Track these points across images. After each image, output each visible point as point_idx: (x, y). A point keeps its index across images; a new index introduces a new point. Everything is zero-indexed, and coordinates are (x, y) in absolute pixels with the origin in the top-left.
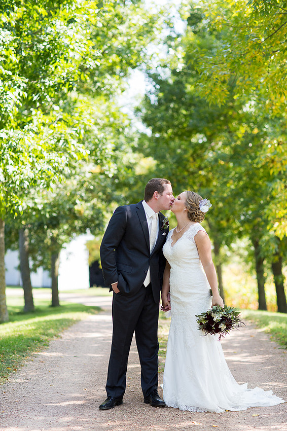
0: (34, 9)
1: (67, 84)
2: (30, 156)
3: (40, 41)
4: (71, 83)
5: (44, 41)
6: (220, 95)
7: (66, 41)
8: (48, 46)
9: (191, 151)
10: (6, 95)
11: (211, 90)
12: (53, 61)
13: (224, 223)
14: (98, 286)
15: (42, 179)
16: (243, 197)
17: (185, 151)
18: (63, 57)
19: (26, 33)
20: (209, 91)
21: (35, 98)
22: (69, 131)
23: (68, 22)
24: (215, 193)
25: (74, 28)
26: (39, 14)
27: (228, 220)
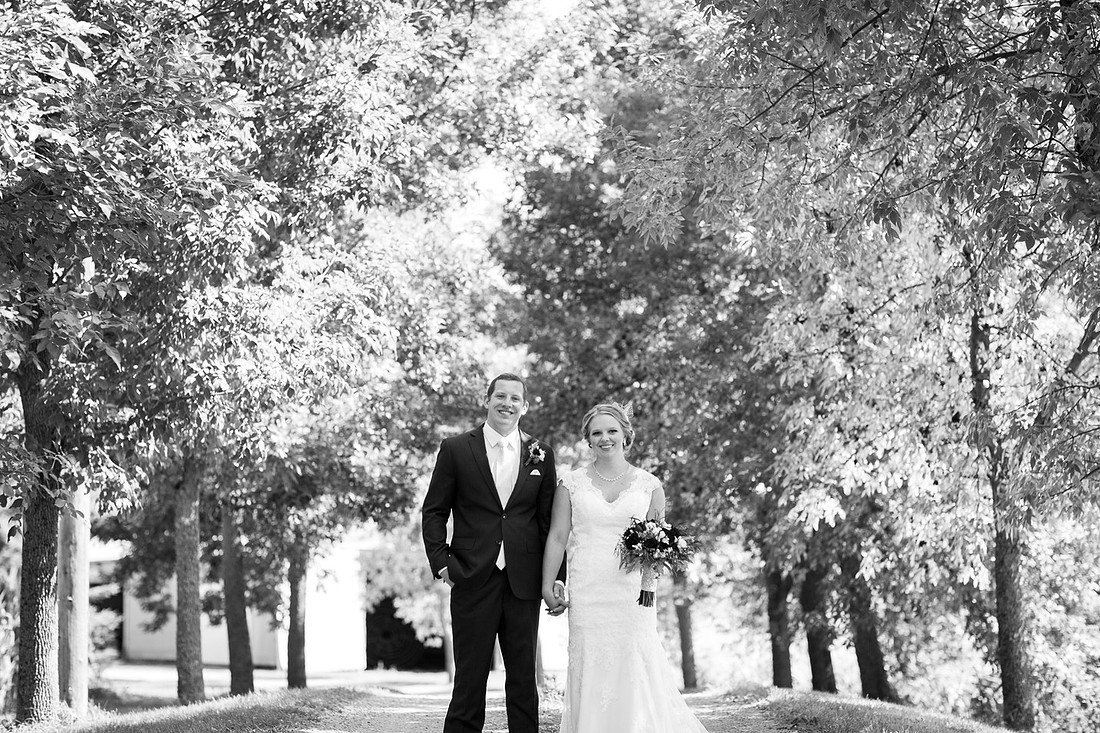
0: (290, 40)
1: (358, 193)
2: (278, 340)
3: (302, 108)
4: (364, 192)
5: (311, 107)
6: (665, 223)
7: (357, 107)
8: (320, 118)
9: (614, 336)
10: (237, 217)
11: (649, 214)
12: (330, 148)
13: (689, 498)
14: (387, 667)
15: (304, 385)
16: (730, 438)
17: (603, 333)
18: (348, 139)
19: (274, 89)
20: (645, 215)
21: (294, 220)
22: (357, 290)
23: (360, 69)
24: (669, 428)
25: (372, 81)
26: (298, 47)
27: (698, 491)
